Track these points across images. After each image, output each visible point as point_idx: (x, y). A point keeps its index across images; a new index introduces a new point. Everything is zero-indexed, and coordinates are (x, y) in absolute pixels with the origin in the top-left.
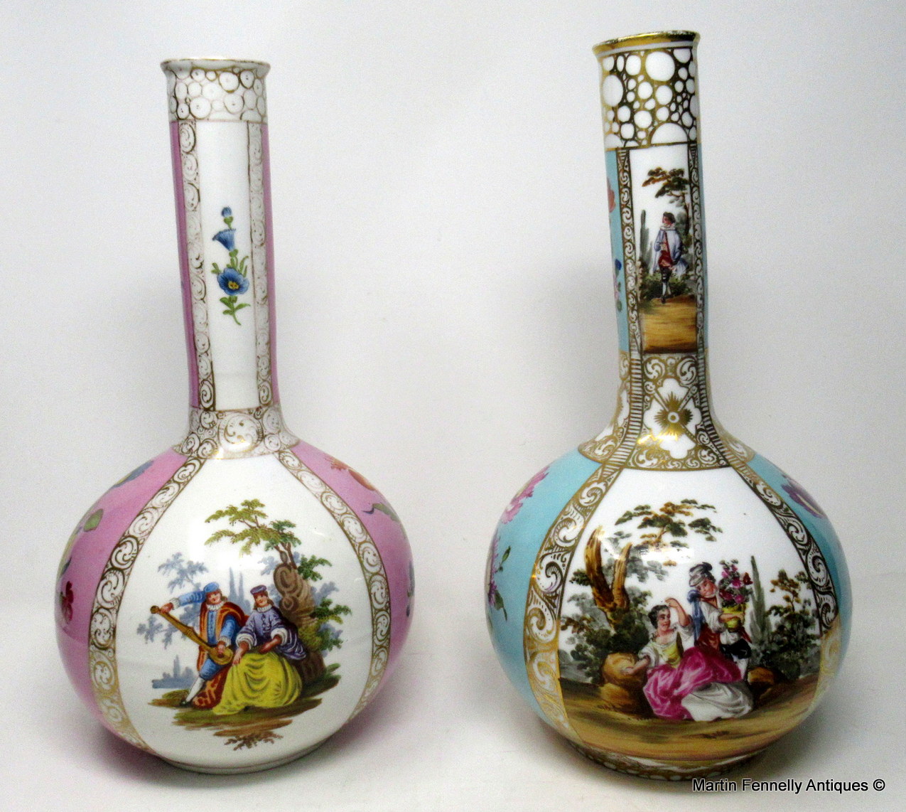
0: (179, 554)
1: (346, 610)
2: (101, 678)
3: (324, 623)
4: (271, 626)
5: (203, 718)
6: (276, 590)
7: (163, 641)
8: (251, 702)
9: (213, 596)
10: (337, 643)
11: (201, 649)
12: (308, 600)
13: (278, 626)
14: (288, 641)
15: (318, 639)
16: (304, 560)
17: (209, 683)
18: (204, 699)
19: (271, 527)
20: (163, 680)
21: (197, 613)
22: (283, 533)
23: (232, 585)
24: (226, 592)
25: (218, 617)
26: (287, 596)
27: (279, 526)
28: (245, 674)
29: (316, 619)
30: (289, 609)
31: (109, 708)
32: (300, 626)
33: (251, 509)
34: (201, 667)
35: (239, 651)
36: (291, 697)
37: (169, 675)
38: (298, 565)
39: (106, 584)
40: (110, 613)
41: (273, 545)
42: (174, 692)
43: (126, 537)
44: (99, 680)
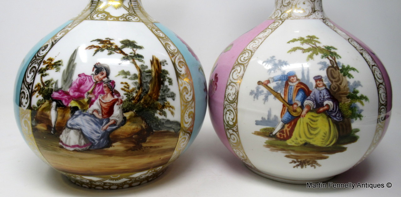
0: (274, 57)
1: (366, 99)
2: (229, 118)
3: (354, 103)
4: (324, 98)
5: (280, 145)
6: (328, 79)
7: (263, 100)
8: (308, 141)
9: (292, 78)
10: (360, 116)
11: (284, 106)
12: (346, 88)
13: (328, 99)
14: (333, 109)
15: (350, 112)
16: (343, 66)
17: (286, 126)
18: (282, 134)
19: (324, 48)
20: (261, 121)
21: (283, 86)
22: (330, 52)
23: (303, 73)
24: (300, 77)
25: (294, 90)
26: (334, 84)
27: (328, 48)
28: (307, 124)
29: (350, 99)
30: (335, 91)
31: (230, 135)
32: (341, 101)
33: (312, 39)
34: (283, 116)
35: (305, 110)
36: (331, 142)
37: (265, 118)
38: (340, 68)
39: (235, 71)
40: (236, 85)
41: (325, 56)
42: (267, 128)
43: (245, 51)
44: (228, 119)
